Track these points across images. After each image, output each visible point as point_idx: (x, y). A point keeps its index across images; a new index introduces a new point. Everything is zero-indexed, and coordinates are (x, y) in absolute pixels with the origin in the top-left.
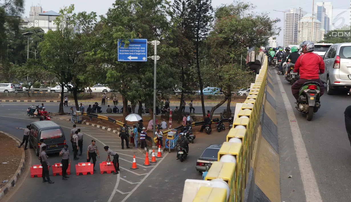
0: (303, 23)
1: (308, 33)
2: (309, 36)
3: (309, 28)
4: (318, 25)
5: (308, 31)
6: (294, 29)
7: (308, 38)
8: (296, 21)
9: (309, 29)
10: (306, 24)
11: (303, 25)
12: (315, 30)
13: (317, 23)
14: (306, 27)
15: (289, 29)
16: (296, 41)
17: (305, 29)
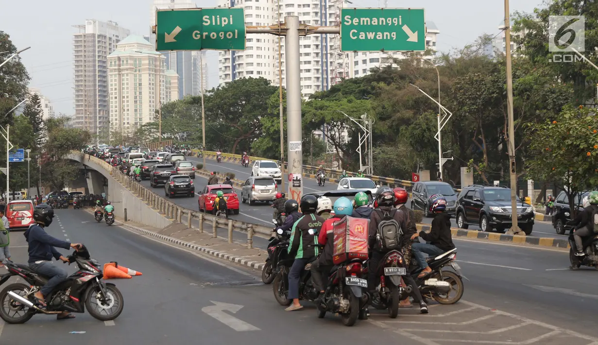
0: (119, 59)
1: (135, 84)
2: (138, 93)
3: (136, 71)
4: (158, 63)
5: (135, 80)
6: (97, 79)
7: (136, 97)
8: (100, 54)
9: (135, 76)
10: (127, 61)
11: (119, 65)
12: (152, 77)
13: (156, 59)
14: (127, 69)
15: (85, 76)
16: (105, 106)
17: (127, 75)
